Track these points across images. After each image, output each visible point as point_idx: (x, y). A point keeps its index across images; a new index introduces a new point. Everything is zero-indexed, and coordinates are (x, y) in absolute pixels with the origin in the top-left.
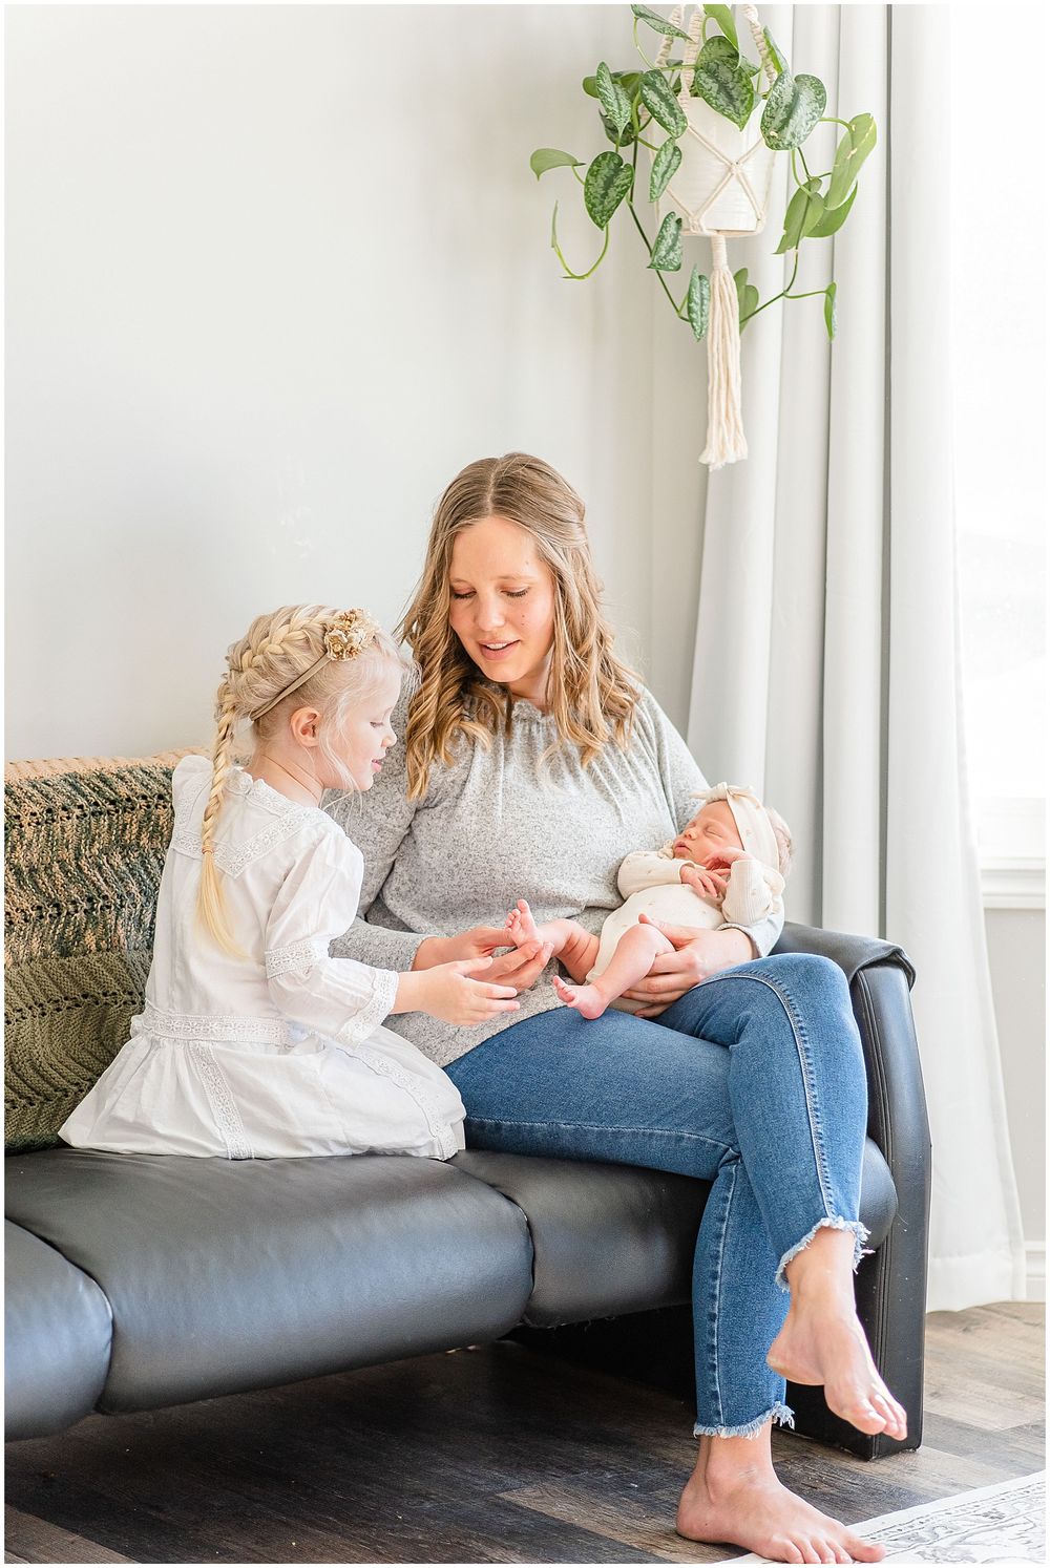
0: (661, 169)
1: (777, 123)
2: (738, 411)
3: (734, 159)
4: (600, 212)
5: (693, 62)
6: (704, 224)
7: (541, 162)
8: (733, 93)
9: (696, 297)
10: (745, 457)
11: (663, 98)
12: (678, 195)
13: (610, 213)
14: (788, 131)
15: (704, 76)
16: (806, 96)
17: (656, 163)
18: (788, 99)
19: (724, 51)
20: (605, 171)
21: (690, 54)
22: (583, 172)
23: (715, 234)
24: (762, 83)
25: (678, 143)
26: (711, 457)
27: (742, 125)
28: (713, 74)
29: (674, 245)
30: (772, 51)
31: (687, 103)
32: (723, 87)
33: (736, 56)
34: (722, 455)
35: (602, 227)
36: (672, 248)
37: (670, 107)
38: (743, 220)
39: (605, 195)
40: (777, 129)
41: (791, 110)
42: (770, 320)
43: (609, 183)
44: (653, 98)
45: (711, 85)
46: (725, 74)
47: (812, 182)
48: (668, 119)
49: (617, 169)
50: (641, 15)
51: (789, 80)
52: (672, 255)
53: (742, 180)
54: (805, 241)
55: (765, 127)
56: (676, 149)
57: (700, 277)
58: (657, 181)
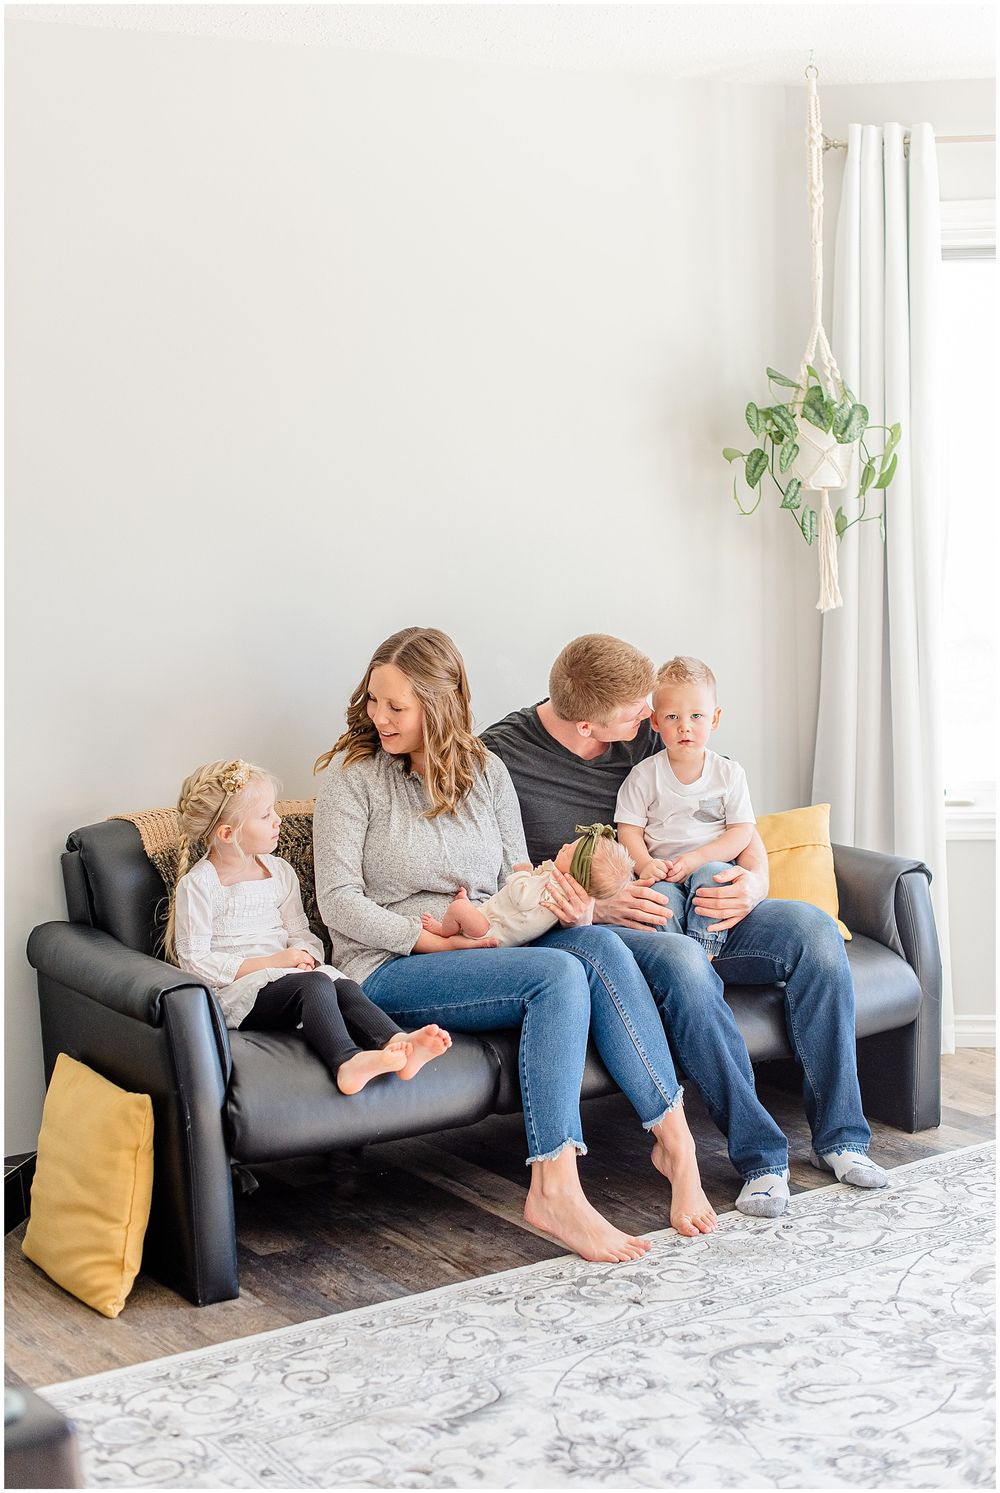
0: (786, 456)
1: (841, 429)
2: (836, 581)
3: (824, 450)
4: (753, 479)
5: (802, 400)
6: (814, 484)
7: (729, 455)
8: (823, 415)
9: (808, 523)
10: (841, 604)
11: (784, 419)
12: (798, 471)
13: (757, 481)
14: (847, 435)
15: (807, 407)
16: (857, 415)
17: (782, 453)
18: (846, 417)
19: (818, 394)
20: (755, 459)
21: (802, 397)
22: (746, 458)
23: (821, 489)
24: (836, 409)
25: (796, 442)
26: (820, 606)
27: (827, 432)
28: (812, 406)
29: (796, 495)
30: (845, 392)
31: (800, 423)
32: (818, 412)
33: (823, 396)
34: (827, 604)
35: (754, 489)
36: (794, 497)
37: (788, 424)
38: (836, 483)
39: (754, 471)
40: (842, 433)
41: (848, 423)
42: (852, 532)
43: (756, 465)
44: (779, 419)
45: (812, 412)
46: (818, 406)
47: (871, 461)
48: (787, 430)
49: (763, 457)
50: (772, 377)
51: (850, 406)
52: (793, 501)
53: (831, 461)
54: (872, 491)
55: (837, 432)
56: (795, 446)
57: (811, 512)
58: (785, 463)
